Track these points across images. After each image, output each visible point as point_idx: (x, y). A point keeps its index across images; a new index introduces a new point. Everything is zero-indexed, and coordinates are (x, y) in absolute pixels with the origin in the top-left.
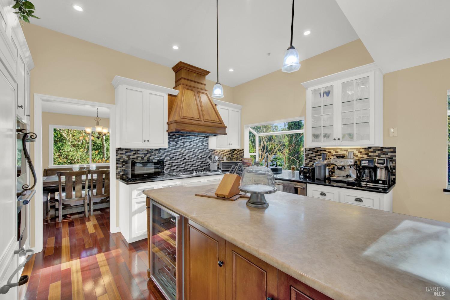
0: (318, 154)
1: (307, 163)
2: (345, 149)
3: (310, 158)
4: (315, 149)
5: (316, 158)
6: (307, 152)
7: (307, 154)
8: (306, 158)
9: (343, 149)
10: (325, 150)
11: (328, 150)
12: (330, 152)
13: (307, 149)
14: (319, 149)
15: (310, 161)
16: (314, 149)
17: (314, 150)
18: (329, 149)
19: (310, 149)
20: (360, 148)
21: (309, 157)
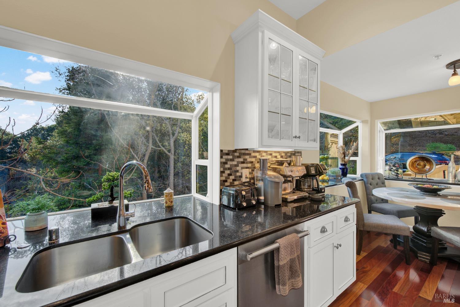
0: (241, 160)
1: (224, 178)
2: (270, 153)
3: (229, 169)
4: (238, 151)
5: (238, 168)
6: (225, 157)
7: (224, 160)
8: (222, 170)
9: (268, 152)
10: (249, 154)
11: (253, 154)
12: (255, 157)
13: (224, 152)
14: (243, 152)
15: (230, 175)
16: (235, 151)
17: (237, 154)
18: (254, 151)
19: (228, 151)
20: (282, 152)
21: (227, 166)
